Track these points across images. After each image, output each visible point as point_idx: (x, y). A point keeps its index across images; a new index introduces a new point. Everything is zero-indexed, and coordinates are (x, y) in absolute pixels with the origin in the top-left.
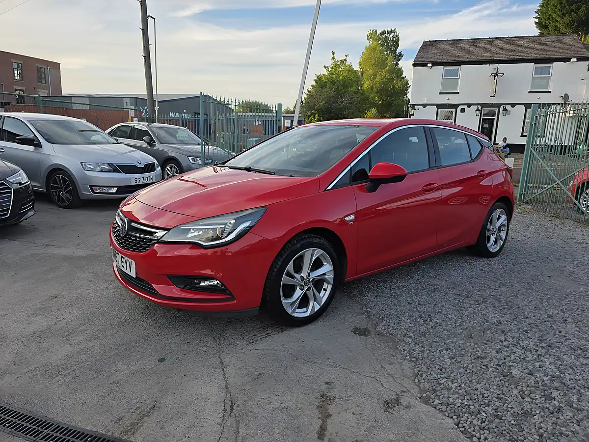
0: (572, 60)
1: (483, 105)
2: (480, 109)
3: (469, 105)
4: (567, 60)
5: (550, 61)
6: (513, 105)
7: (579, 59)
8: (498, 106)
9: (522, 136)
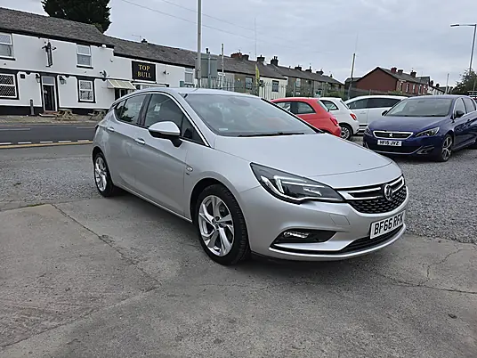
0: (103, 46)
1: (42, 74)
2: (39, 76)
3: (28, 72)
4: (99, 45)
5: (89, 44)
6: (67, 76)
8: (55, 75)
9: (79, 101)
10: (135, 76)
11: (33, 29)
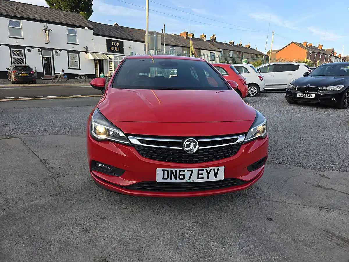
0: (86, 28)
1: (43, 49)
2: (41, 50)
3: (33, 48)
4: (83, 27)
5: (75, 26)
6: (60, 50)
7: (89, 28)
8: (52, 50)
9: (69, 69)
10: (109, 50)
11: (36, 16)
